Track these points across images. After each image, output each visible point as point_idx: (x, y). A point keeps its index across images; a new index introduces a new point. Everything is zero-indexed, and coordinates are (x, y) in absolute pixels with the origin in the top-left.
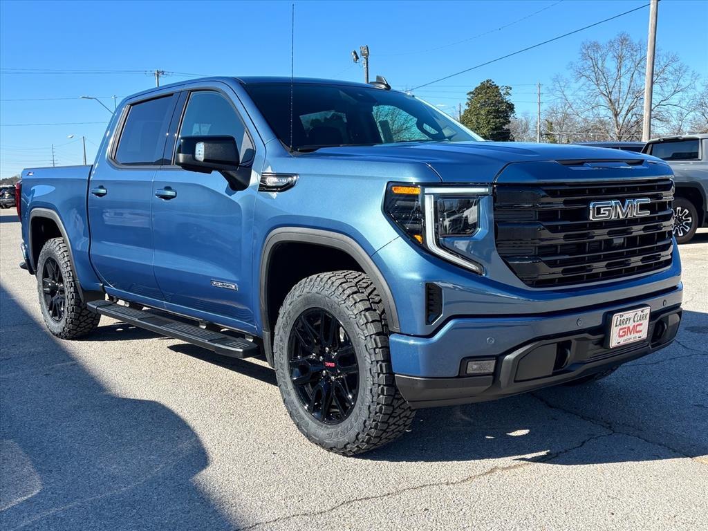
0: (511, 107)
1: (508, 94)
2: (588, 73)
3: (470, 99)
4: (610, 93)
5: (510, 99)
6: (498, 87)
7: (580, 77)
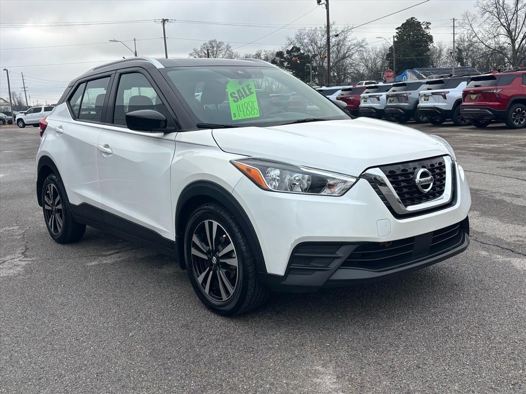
0: (430, 39)
1: (427, 28)
2: (491, 10)
3: (397, 33)
4: (509, 25)
5: (430, 32)
6: (420, 23)
7: (485, 13)
